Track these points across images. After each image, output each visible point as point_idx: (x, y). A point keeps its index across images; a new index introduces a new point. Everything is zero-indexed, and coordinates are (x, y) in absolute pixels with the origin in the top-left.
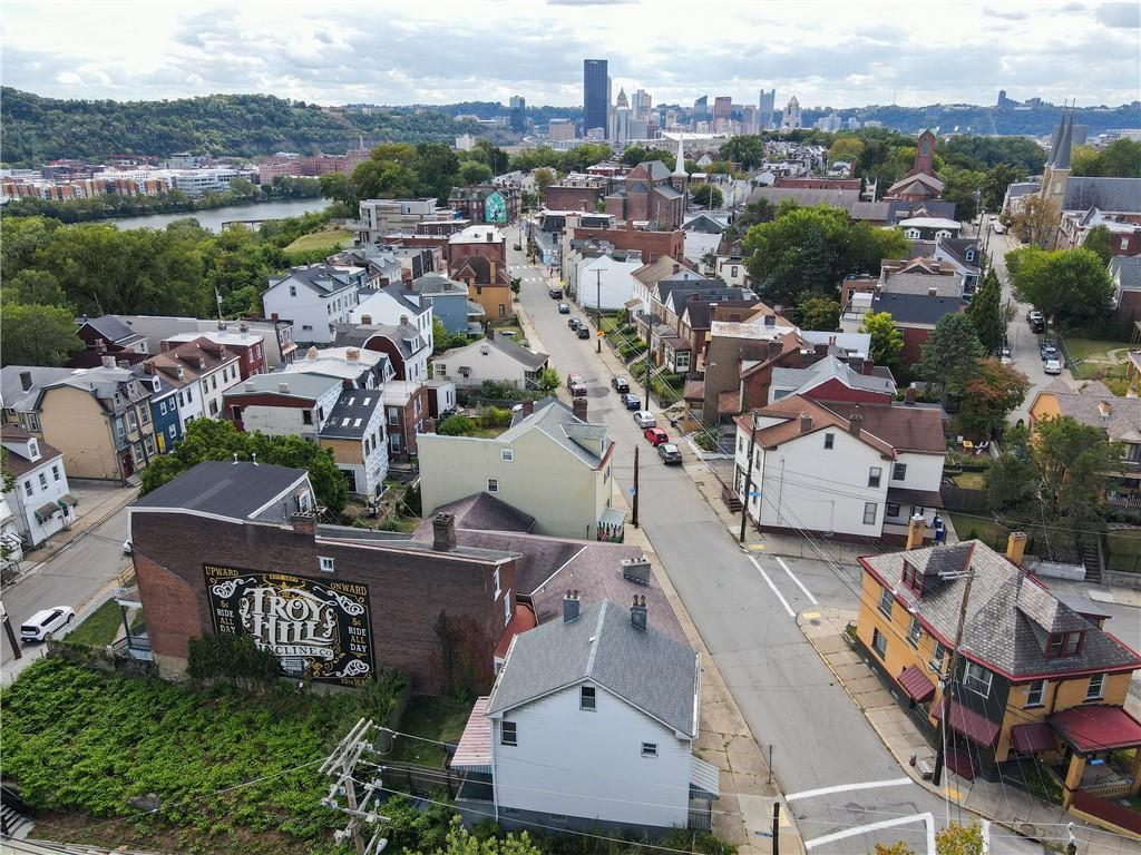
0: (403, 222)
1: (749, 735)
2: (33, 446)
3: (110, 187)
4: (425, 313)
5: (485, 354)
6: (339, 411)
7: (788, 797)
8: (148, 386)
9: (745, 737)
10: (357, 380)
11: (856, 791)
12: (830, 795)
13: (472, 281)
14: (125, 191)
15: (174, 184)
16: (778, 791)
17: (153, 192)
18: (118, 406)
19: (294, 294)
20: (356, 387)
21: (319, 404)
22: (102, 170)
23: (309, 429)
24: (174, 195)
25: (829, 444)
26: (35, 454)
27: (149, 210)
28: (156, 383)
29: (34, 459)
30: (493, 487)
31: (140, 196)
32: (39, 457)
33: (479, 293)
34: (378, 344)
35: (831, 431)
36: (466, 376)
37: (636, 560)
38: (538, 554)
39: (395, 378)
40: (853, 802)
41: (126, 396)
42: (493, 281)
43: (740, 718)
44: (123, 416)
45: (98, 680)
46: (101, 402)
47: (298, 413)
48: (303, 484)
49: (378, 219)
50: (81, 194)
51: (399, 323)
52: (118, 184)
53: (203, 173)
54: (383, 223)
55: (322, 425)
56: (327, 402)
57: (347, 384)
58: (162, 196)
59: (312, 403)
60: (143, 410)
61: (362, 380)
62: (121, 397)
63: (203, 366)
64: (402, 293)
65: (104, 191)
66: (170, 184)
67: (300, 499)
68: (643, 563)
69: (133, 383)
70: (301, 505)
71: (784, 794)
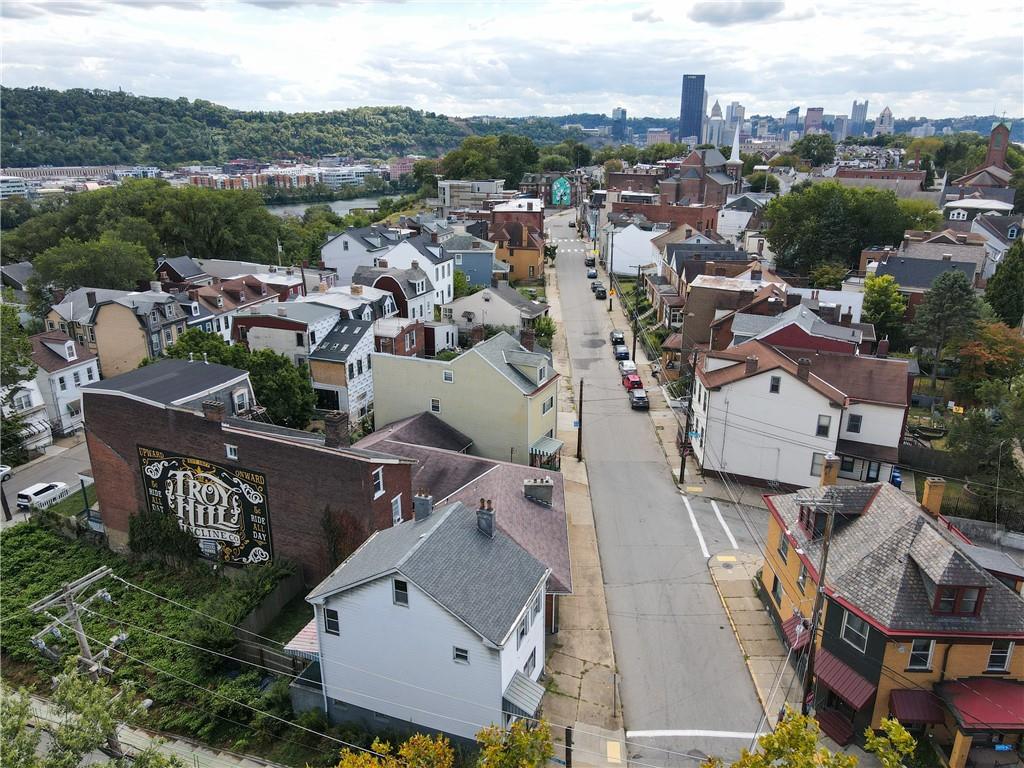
0: (472, 199)
1: (612, 667)
2: (70, 348)
3: (271, 180)
4: (445, 264)
5: (487, 300)
6: (331, 337)
7: (630, 734)
8: (188, 310)
9: (607, 666)
10: (354, 312)
11: (706, 739)
12: (676, 738)
13: (506, 244)
14: (282, 183)
15: (320, 179)
16: (621, 724)
17: (303, 185)
18: (155, 322)
19: (346, 248)
20: (352, 317)
21: (311, 328)
22: (267, 167)
23: (302, 351)
24: (320, 187)
25: (775, 388)
26: (71, 355)
27: (297, 199)
28: (196, 308)
29: (70, 359)
30: (436, 408)
31: (292, 187)
32: (75, 358)
33: (512, 254)
34: (385, 284)
35: (777, 373)
36: (470, 320)
37: (538, 481)
39: (398, 315)
40: (699, 749)
41: (163, 315)
42: (525, 244)
43: (609, 648)
44: (159, 332)
45: (60, 544)
46: (140, 318)
47: (292, 335)
48: (243, 383)
49: (451, 197)
50: (248, 185)
51: (410, 267)
52: (277, 178)
53: (344, 170)
54: (455, 200)
55: (313, 348)
56: (322, 328)
57: (344, 314)
58: (309, 187)
59: (304, 327)
60: (179, 329)
61: (358, 313)
62: (157, 315)
63: (242, 299)
64: (425, 245)
65: (266, 183)
66: (317, 179)
67: (235, 396)
68: (545, 484)
69: (172, 305)
70: (236, 401)
71: (626, 730)
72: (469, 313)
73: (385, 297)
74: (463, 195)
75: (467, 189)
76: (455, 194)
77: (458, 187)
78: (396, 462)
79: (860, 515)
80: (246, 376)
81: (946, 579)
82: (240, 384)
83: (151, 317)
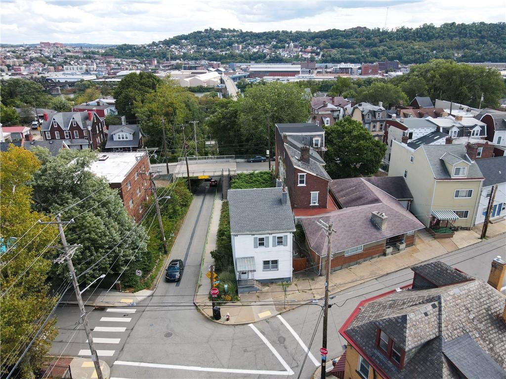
2: (328, 121)
6: (423, 138)
7: (279, 316)
16: (281, 312)
18: (368, 118)
20: (441, 131)
21: (411, 131)
29: (326, 125)
30: (405, 176)
32: (329, 125)
34: (487, 119)
37: (380, 214)
38: (366, 198)
39: (486, 139)
40: (286, 339)
41: (375, 116)
46: (363, 115)
47: (401, 131)
55: (409, 141)
56: (419, 133)
57: (438, 128)
59: (406, 129)
61: (448, 129)
62: (370, 116)
67: (314, 139)
69: (381, 113)
70: (314, 142)
71: (280, 314)
73: (476, 125)
80: (323, 133)
82: (319, 135)
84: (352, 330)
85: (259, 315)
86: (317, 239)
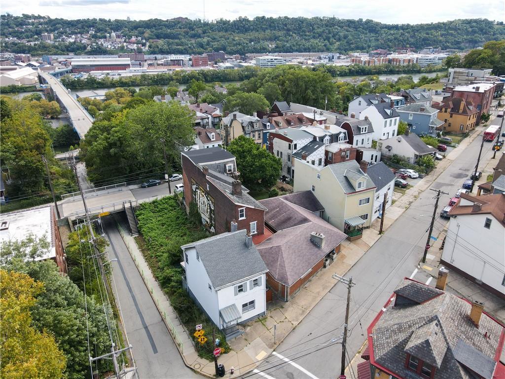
0: (466, 80)
1: (294, 326)
2: (213, 136)
3: (390, 61)
4: (393, 119)
5: (399, 142)
6: (304, 148)
7: (274, 353)
8: (265, 126)
9: (293, 324)
10: (320, 137)
11: (301, 372)
13: (449, 110)
14: (395, 63)
15: (417, 61)
16: (274, 348)
17: (406, 64)
18: (248, 129)
19: (360, 104)
20: (318, 140)
21: (294, 142)
22: (391, 54)
23: (290, 151)
24: (414, 66)
25: (488, 225)
26: (213, 138)
27: (401, 71)
28: (268, 126)
29: (212, 140)
30: (313, 190)
31: (399, 65)
32: (214, 139)
33: (451, 117)
34: (346, 126)
35: (490, 217)
36: (390, 150)
37: (318, 234)
38: (294, 218)
39: (348, 142)
40: (293, 373)
41: (253, 127)
42: (461, 111)
43: (301, 318)
44: (250, 134)
46: (243, 127)
47: (287, 144)
50: (377, 64)
51: (364, 119)
52: (393, 60)
53: (432, 56)
54: (456, 80)
55: (295, 151)
56: (301, 143)
57: (315, 138)
58: (408, 66)
59: (291, 141)
60: (259, 134)
61: (322, 139)
62: (250, 127)
63: (292, 124)
64: (385, 108)
65: (387, 63)
66: (415, 61)
67: (227, 166)
68: (320, 237)
69: (258, 123)
70: (227, 168)
71: (274, 351)
72: (390, 147)
73: (340, 133)
74: (460, 77)
75: (464, 74)
76: (457, 76)
77: (459, 73)
78: (253, 207)
79: (419, 304)
80: (234, 159)
81: (411, 350)
82: (231, 161)
83: (247, 127)
84: (381, 358)
85: (257, 357)
86: (278, 270)
